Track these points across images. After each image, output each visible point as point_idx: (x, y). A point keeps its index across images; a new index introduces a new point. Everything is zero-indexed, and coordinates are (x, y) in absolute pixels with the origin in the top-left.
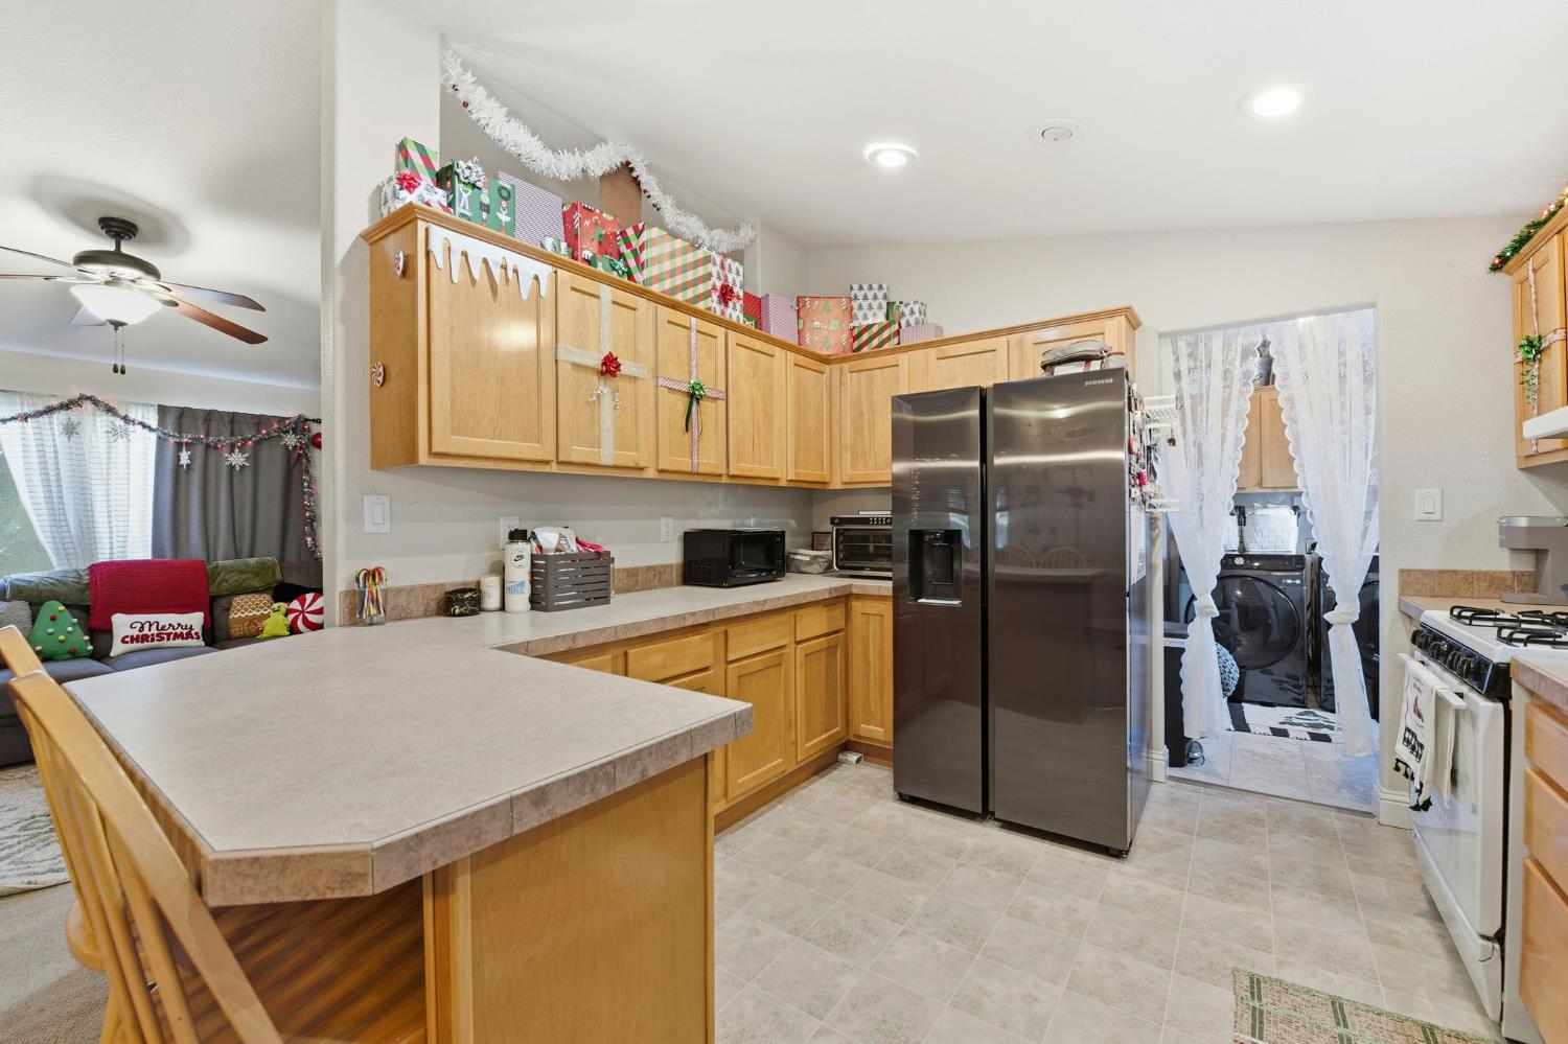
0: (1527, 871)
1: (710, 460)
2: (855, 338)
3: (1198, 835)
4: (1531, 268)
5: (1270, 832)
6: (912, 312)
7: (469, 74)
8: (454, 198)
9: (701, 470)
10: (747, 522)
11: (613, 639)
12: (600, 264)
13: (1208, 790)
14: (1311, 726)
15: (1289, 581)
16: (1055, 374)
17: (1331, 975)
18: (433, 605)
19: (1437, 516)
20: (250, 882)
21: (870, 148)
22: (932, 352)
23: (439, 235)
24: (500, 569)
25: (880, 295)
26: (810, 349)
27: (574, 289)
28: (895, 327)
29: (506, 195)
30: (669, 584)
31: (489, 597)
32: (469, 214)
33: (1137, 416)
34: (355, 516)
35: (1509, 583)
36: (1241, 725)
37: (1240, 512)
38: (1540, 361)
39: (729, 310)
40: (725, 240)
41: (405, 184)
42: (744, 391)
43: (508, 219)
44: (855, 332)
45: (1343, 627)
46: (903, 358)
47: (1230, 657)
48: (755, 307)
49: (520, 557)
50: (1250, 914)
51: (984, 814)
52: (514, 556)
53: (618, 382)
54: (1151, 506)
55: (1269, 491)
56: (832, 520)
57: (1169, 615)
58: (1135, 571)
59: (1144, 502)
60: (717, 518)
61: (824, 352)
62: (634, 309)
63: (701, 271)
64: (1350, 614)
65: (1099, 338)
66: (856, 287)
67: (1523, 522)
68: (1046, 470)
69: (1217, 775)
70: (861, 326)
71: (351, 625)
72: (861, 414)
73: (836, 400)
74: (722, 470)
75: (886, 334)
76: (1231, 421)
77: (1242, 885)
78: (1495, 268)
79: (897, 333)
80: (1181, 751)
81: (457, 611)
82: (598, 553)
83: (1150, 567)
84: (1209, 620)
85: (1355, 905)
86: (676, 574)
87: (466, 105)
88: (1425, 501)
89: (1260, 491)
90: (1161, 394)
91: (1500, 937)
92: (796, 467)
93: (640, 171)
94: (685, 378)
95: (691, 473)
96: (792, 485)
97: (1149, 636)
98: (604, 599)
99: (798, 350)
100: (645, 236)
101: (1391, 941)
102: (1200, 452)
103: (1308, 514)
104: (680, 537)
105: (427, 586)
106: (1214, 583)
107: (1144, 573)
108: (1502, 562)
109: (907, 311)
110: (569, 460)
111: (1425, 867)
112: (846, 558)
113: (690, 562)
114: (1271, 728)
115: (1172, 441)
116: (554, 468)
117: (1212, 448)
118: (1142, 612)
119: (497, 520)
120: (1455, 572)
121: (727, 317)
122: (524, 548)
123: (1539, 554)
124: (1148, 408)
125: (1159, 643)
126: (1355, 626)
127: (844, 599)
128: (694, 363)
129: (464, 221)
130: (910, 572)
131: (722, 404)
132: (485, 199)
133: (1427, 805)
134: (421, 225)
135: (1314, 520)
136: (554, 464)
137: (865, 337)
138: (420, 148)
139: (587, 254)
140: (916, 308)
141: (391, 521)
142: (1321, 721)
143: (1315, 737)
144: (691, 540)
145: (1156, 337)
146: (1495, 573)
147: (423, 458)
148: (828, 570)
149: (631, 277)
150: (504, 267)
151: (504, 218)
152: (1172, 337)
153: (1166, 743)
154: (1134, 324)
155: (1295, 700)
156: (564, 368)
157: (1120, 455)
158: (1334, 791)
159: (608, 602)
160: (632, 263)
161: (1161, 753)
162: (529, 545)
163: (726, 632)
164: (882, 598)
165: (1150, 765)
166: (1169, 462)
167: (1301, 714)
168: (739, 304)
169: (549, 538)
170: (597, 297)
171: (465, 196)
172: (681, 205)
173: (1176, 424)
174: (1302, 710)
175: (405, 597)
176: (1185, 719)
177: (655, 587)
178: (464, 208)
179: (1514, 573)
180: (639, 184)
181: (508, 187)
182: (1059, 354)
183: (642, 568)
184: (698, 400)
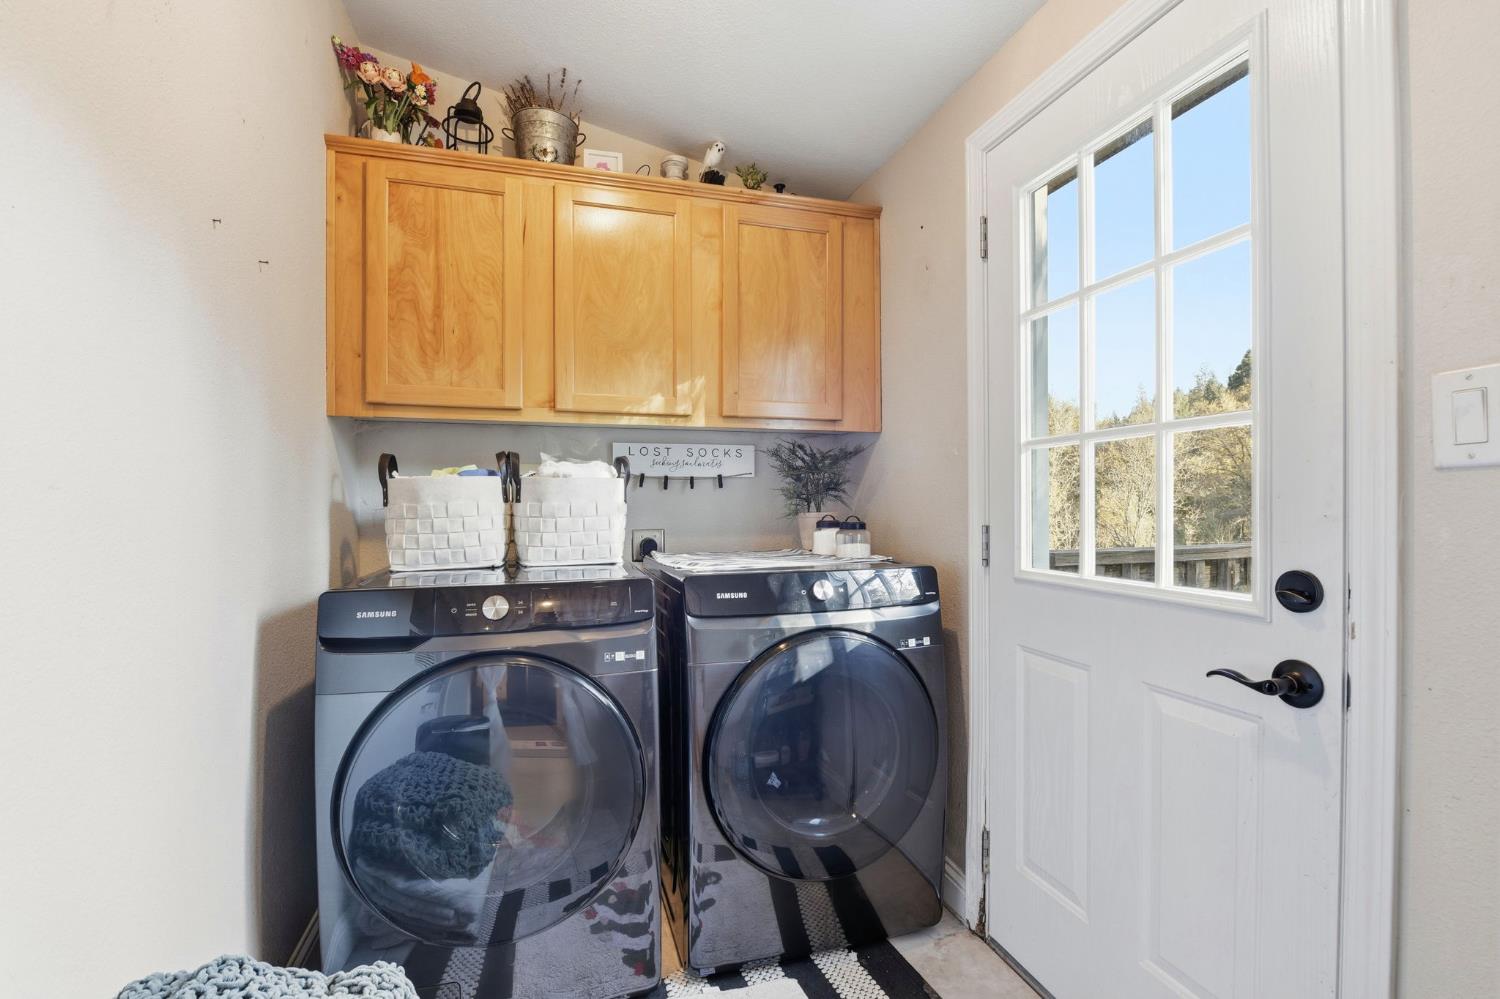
15: (620, 656)
37: (509, 470)
89: (546, 417)
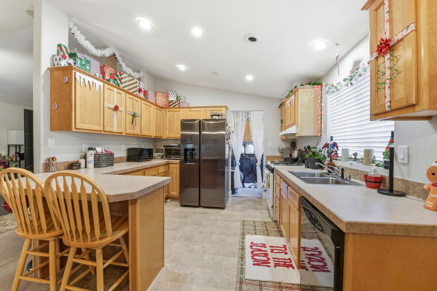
0: (275, 197)
1: (137, 131)
2: (169, 103)
4: (282, 109)
5: (247, 202)
6: (183, 99)
7: (76, 27)
8: (76, 62)
9: (135, 134)
10: (142, 146)
11: (123, 173)
12: (111, 81)
13: (238, 198)
14: (254, 185)
15: (252, 159)
16: (213, 118)
17: (254, 218)
18: (66, 167)
19: (271, 147)
20: (117, 198)
21: (177, 66)
22: (188, 109)
23: (78, 74)
24: (85, 157)
25: (175, 94)
26: (159, 105)
27: (108, 89)
28: (179, 102)
29: (88, 62)
30: (123, 162)
31: (82, 165)
32: (80, 66)
33: (227, 127)
34: (46, 143)
36: (244, 187)
37: (244, 145)
38: (283, 123)
39: (140, 94)
40: (137, 75)
41: (64, 57)
42: (145, 115)
43: (89, 68)
44: (169, 102)
45: (258, 166)
46: (181, 110)
47: (242, 174)
48: (145, 93)
49: (92, 154)
51: (199, 206)
52: (90, 154)
53: (118, 112)
54: (229, 144)
55: (249, 142)
56: (164, 146)
57: (232, 166)
58: (227, 157)
59: (228, 143)
60: (135, 145)
61: (162, 106)
62: (121, 94)
63: (135, 85)
64: (259, 164)
65: (221, 111)
66: (169, 91)
67: (281, 148)
68: (209, 135)
69: (239, 195)
70: (170, 100)
71: (45, 172)
72: (171, 122)
73: (165, 117)
74: (140, 134)
75: (177, 103)
76: (243, 128)
78: (279, 107)
79: (179, 103)
80: (234, 191)
81: (75, 168)
82: (111, 153)
83: (229, 156)
84: (238, 166)
86: (125, 159)
87: (73, 34)
88: (269, 144)
90: (231, 123)
91: (273, 207)
92: (156, 133)
93: (117, 56)
94: (132, 111)
95: (133, 134)
96: (155, 137)
97: (229, 170)
98: (113, 165)
99: (155, 104)
100: (123, 76)
101: (262, 213)
102: (238, 134)
103: (255, 146)
104: (126, 150)
105: (65, 162)
106: (239, 159)
107: (228, 157)
108: (278, 154)
109: (181, 99)
110: (107, 130)
111: (267, 204)
112: (167, 155)
113: (129, 156)
114: (249, 187)
115: (233, 132)
116: (103, 133)
117: (239, 134)
118: (228, 165)
119: (82, 145)
120: (273, 156)
121: (140, 96)
122: (92, 152)
123: (283, 153)
124: (229, 126)
125: (230, 171)
126: (260, 166)
127: (168, 164)
128: (134, 107)
129: (78, 68)
130: (184, 158)
131: (140, 117)
132: (84, 63)
133: (266, 190)
134: (74, 71)
136: (103, 131)
137: (171, 103)
138: (65, 47)
139: (107, 78)
140: (184, 98)
141: (55, 145)
142: (256, 185)
143: (255, 187)
144: (129, 150)
145: (231, 111)
147: (74, 129)
148: (162, 158)
149: (118, 85)
150: (93, 83)
151: (88, 68)
152: (234, 112)
153: (231, 190)
154: (227, 109)
155: (253, 181)
156: (106, 108)
157: (224, 133)
159: (113, 166)
160: (119, 82)
161: (230, 192)
162: (93, 151)
163: (144, 171)
164: (177, 164)
165: (228, 194)
166: (232, 136)
168: (143, 93)
169: (99, 150)
170: (113, 91)
171: (79, 62)
172: (127, 66)
173: (234, 129)
175: (59, 165)
176: (234, 185)
177: (120, 162)
178: (79, 65)
179: (279, 156)
180: (117, 59)
181: (89, 60)
182: (214, 114)
183: (117, 157)
184: (135, 116)
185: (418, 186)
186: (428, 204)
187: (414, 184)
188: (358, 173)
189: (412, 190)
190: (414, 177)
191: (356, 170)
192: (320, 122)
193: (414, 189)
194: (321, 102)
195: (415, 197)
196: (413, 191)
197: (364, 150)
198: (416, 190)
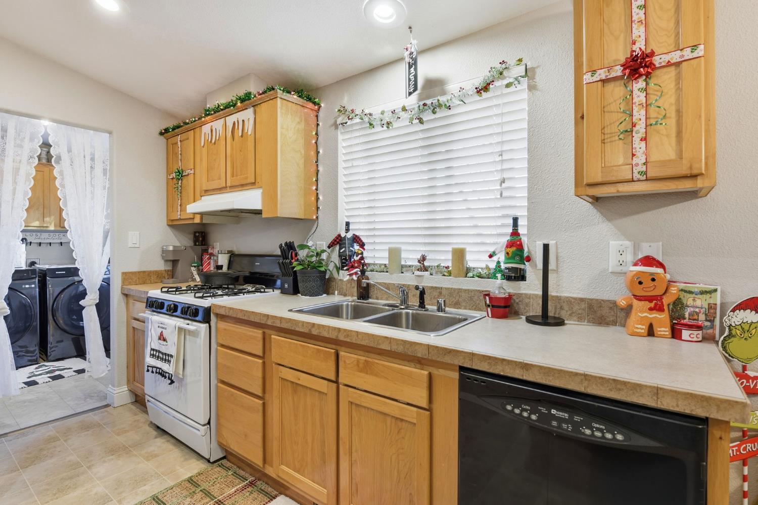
3: (21, 468)
4: (179, 140)
5: (65, 441)
13: (7, 438)
14: (47, 373)
15: (27, 286)
17: (144, 488)
19: (137, 245)
35: (164, 275)
38: (182, 180)
45: (92, 307)
50: (87, 489)
64: (95, 300)
67: (170, 248)
77: (71, 478)
78: (161, 134)
85: (130, 451)
88: (133, 238)
91: (209, 423)
101: (154, 455)
103: (71, 243)
108: (161, 266)
114: (24, 383)
120: (144, 272)
123: (175, 262)
135: (74, 248)
142: (52, 368)
143: (54, 378)
146: (159, 271)
158: (83, 402)
167: (36, 368)
174: (37, 366)
179: (165, 270)
185: (579, 303)
186: (637, 328)
187: (571, 302)
188: (441, 293)
189: (567, 311)
190: (568, 290)
191: (436, 288)
192: (314, 188)
193: (572, 308)
194: (316, 143)
195: (575, 321)
196: (569, 312)
197: (451, 250)
198: (574, 309)
